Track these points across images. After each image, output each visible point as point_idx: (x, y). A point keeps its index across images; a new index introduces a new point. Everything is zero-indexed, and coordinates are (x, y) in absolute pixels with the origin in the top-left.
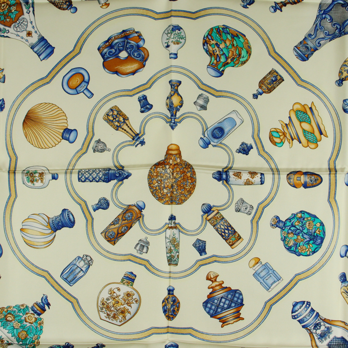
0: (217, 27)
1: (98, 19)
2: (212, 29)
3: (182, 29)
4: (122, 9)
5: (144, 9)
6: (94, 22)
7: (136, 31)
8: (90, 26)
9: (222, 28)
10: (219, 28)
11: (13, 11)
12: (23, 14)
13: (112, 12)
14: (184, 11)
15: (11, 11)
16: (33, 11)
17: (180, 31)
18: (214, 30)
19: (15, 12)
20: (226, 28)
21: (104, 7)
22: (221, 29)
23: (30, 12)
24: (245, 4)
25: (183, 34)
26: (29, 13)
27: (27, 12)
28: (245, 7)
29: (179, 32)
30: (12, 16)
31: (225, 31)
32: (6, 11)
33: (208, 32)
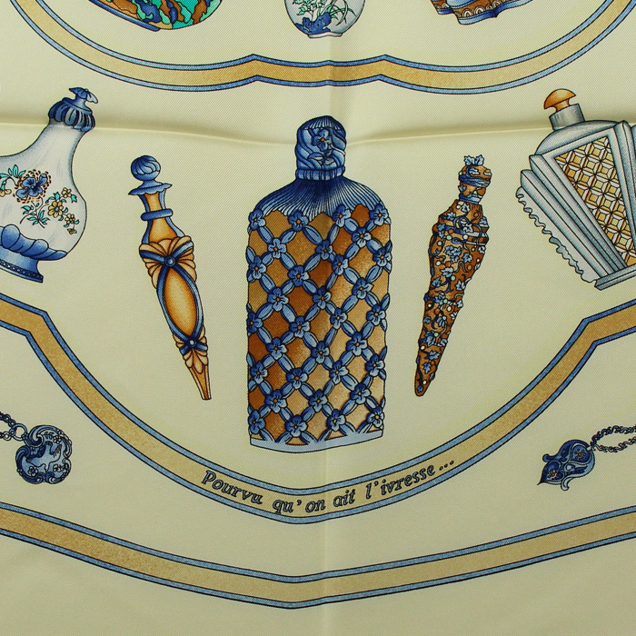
0: (177, 24)
1: (580, 53)
2: (196, 20)
3: (296, 25)
4: (502, 87)
5: (426, 89)
6: (594, 42)
7: (452, 16)
8: (609, 29)
9: (160, 20)
10: (172, 23)
13: (535, 77)
14: (288, 83)
17: (305, 19)
18: (188, 16)
20: (146, 21)
21: (561, 95)
22: (166, 19)
24: (80, 103)
25: (295, 9)
28: (82, 93)
29: (307, 15)
31: (151, 10)
33: (210, 10)
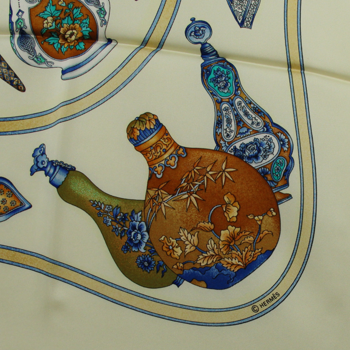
11: (50, 19)
12: (30, 10)
15: (54, 20)
16: (11, 16)
19: (45, 17)
23: (18, 14)
26: (20, 11)
27: (23, 12)
30: (53, 8)
32: (65, 21)
